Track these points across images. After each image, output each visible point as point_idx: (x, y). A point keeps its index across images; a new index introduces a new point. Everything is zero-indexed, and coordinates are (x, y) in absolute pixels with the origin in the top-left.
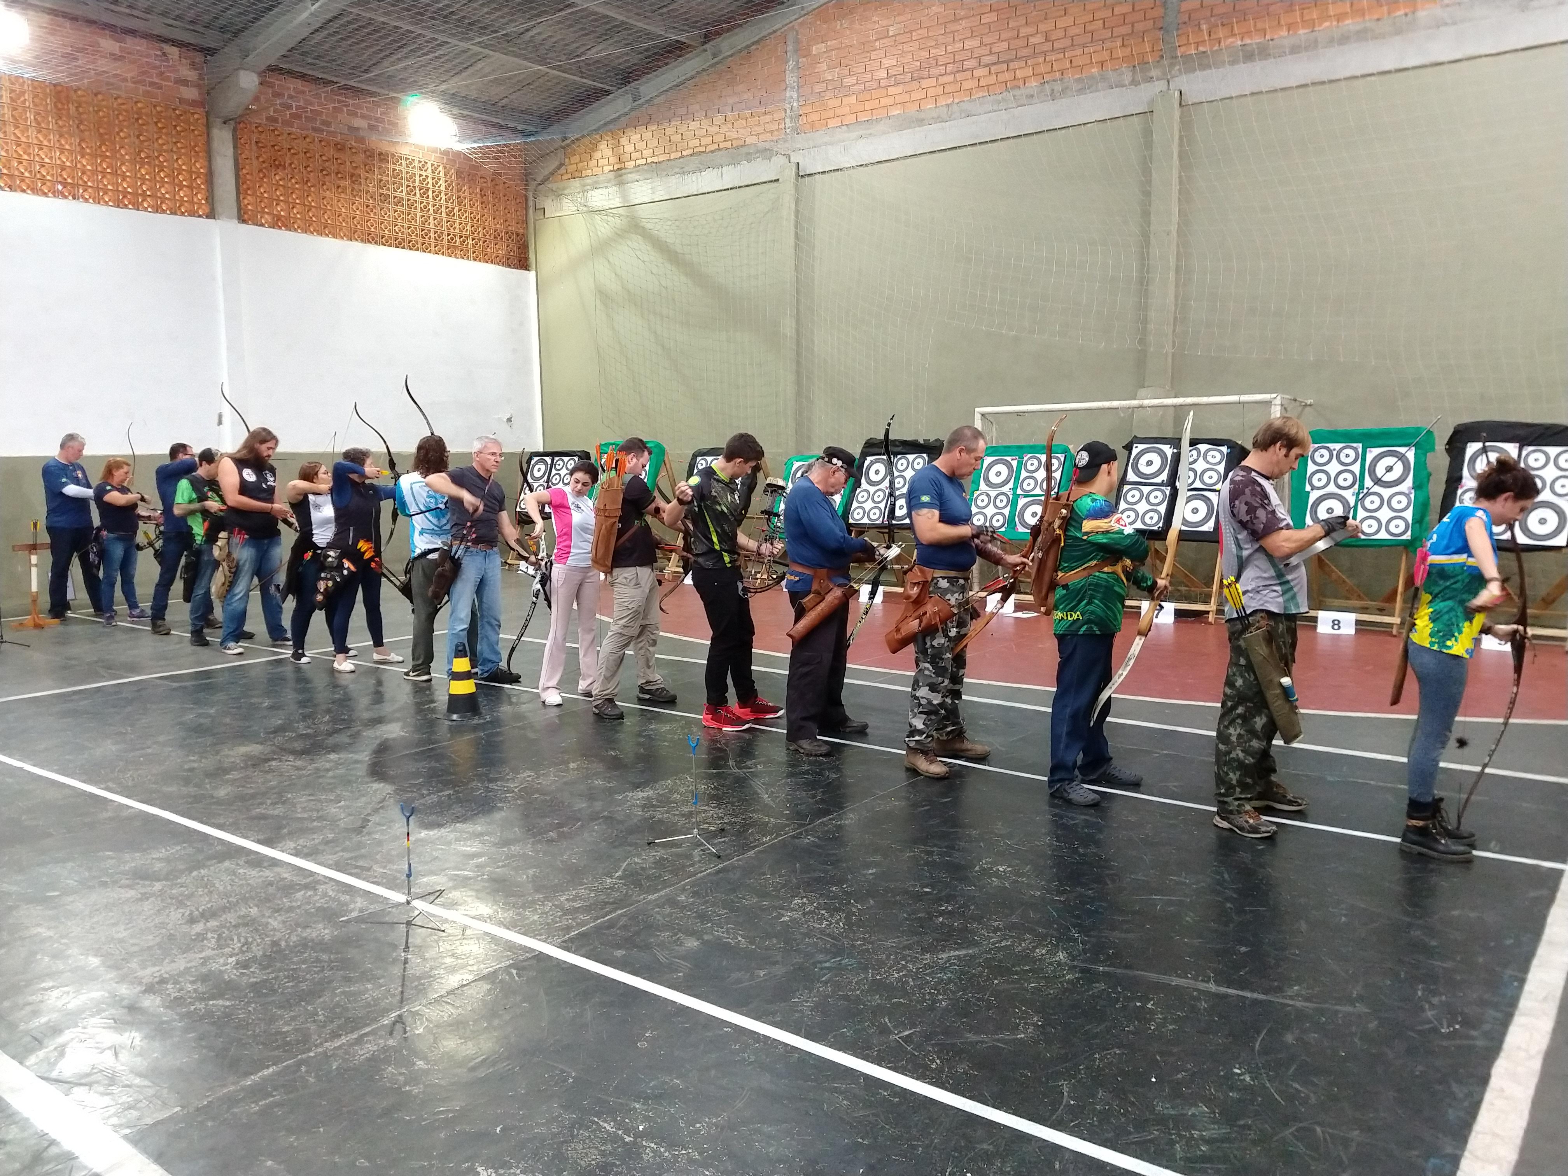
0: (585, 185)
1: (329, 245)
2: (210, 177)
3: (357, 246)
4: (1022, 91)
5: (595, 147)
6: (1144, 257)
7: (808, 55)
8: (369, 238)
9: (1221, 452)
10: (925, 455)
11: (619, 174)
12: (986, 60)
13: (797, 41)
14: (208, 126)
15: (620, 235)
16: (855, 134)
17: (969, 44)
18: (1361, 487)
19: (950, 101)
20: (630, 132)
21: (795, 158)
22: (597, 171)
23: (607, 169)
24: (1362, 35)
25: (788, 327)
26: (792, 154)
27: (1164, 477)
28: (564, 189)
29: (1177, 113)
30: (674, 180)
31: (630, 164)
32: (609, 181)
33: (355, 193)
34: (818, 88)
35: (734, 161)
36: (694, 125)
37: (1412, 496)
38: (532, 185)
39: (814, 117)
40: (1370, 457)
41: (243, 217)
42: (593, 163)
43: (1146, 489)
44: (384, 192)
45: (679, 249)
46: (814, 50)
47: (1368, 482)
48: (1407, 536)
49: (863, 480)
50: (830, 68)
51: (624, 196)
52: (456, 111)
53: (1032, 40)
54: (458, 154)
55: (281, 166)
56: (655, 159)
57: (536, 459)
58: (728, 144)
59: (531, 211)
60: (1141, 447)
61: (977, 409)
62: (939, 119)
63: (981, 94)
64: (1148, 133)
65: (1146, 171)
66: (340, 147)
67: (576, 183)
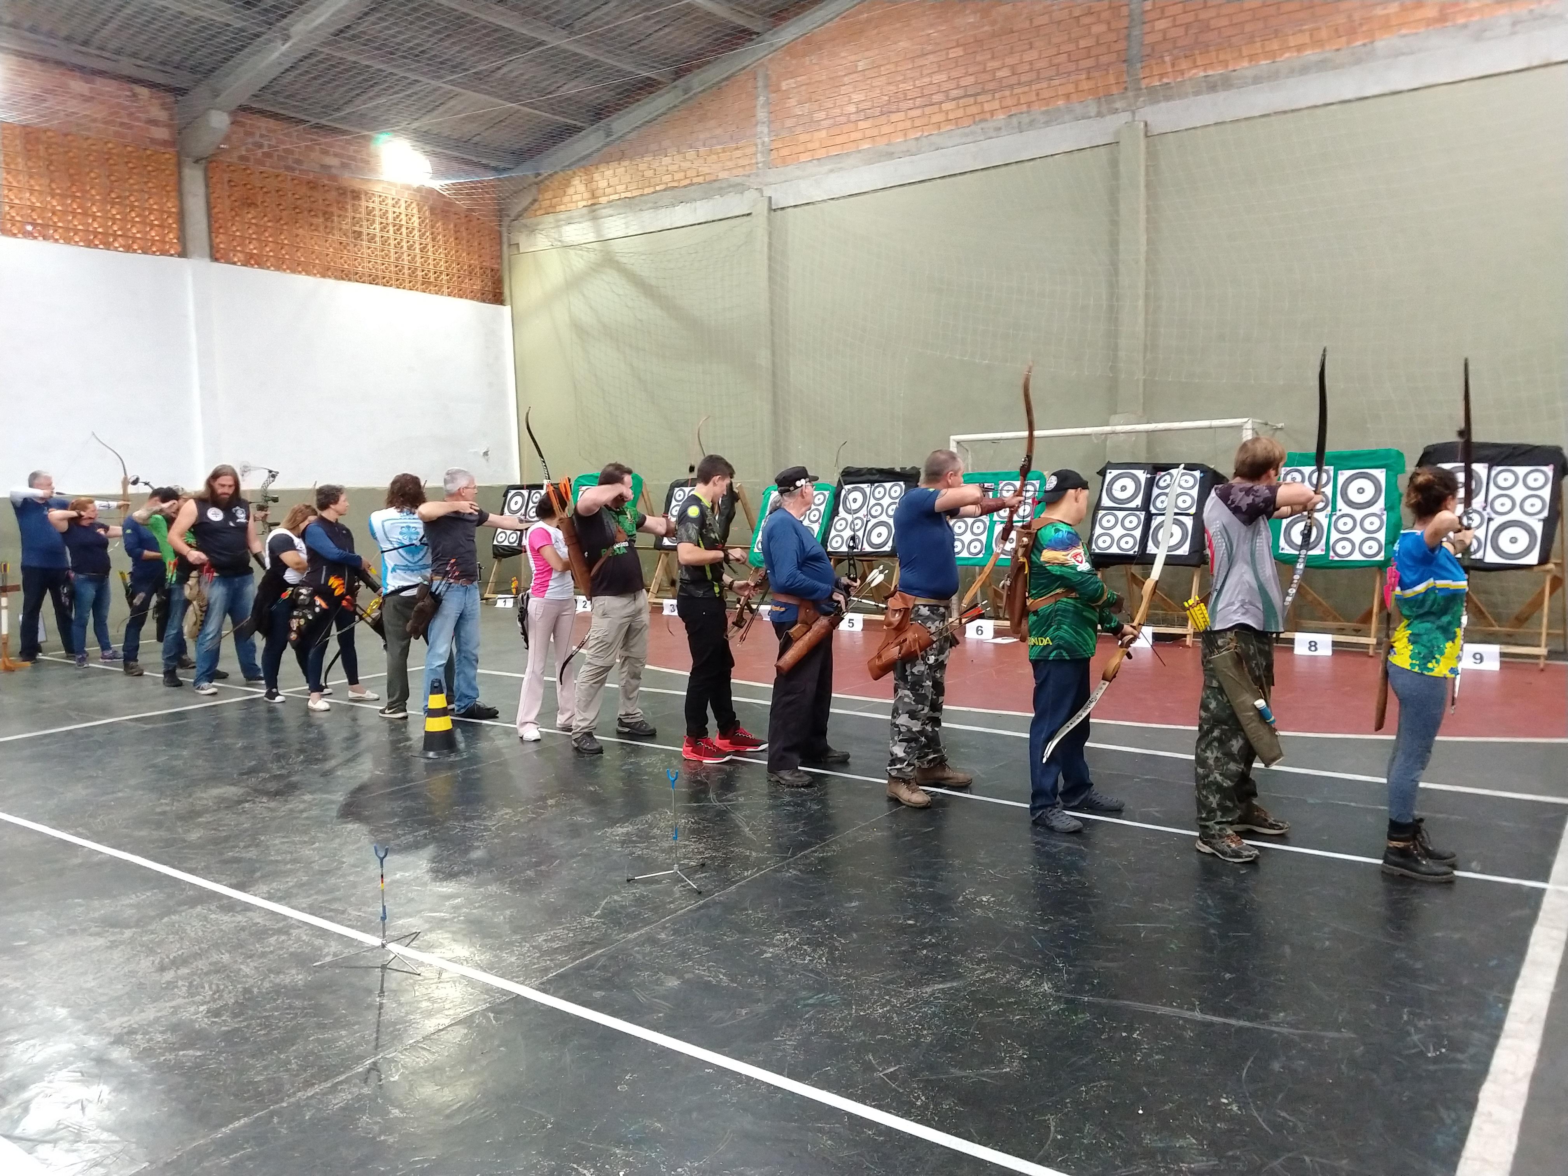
0: (558, 221)
1: (303, 283)
2: (181, 217)
3: (330, 283)
4: (990, 125)
5: (567, 183)
6: (1113, 285)
7: (778, 90)
8: (344, 275)
9: (1194, 476)
10: (902, 483)
11: (593, 210)
12: (954, 93)
13: (767, 77)
14: (179, 165)
15: (595, 269)
16: (827, 168)
17: (936, 78)
18: (1334, 509)
19: (919, 134)
20: (602, 168)
21: (768, 192)
22: (572, 206)
23: (581, 204)
24: (1323, 66)
25: (764, 358)
26: (764, 188)
27: (1138, 502)
28: (538, 224)
29: (1142, 143)
30: (647, 215)
31: (604, 200)
32: (582, 216)
33: (329, 230)
34: (789, 123)
35: (707, 196)
36: (666, 160)
37: (1385, 517)
38: (506, 220)
39: (785, 152)
40: (1341, 479)
41: (214, 257)
42: (566, 199)
43: (1121, 514)
44: (357, 228)
45: (653, 282)
46: (784, 86)
47: (1340, 503)
48: (1381, 557)
49: (841, 509)
50: (800, 103)
51: (598, 230)
52: (428, 148)
53: (999, 74)
54: (431, 191)
55: (253, 204)
56: (629, 195)
57: (513, 492)
58: (700, 179)
59: (505, 247)
60: (1115, 472)
61: (952, 437)
62: (909, 153)
63: (949, 127)
64: (1114, 163)
65: (1114, 200)
66: (313, 185)
67: (550, 218)
